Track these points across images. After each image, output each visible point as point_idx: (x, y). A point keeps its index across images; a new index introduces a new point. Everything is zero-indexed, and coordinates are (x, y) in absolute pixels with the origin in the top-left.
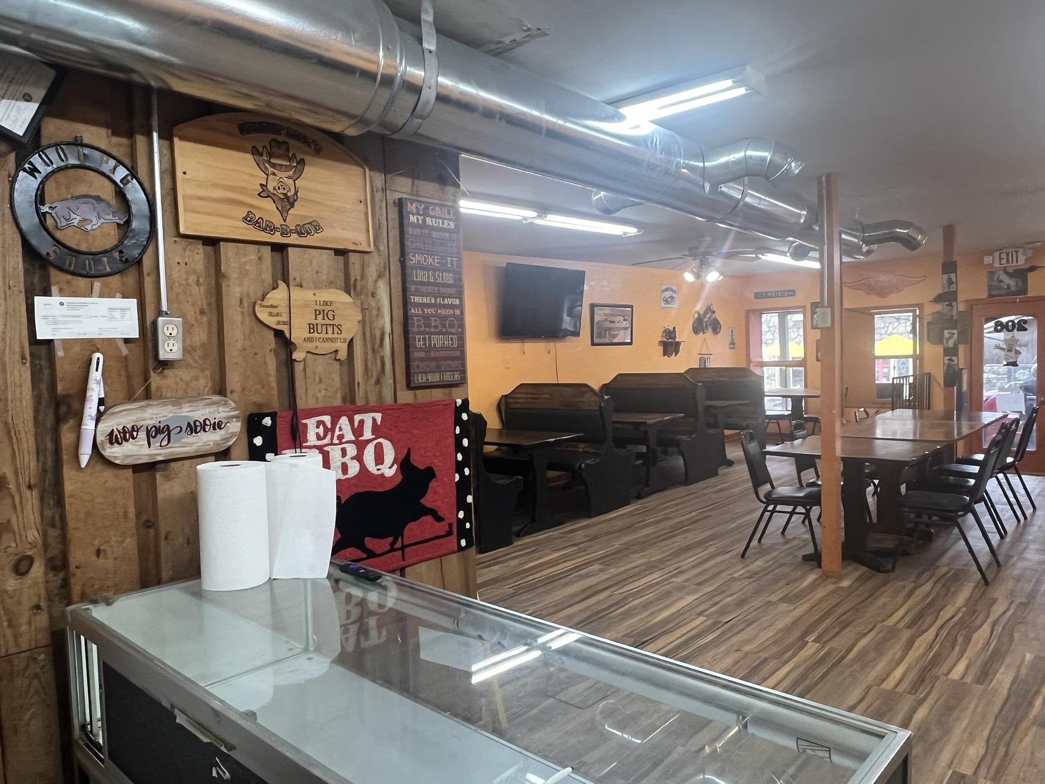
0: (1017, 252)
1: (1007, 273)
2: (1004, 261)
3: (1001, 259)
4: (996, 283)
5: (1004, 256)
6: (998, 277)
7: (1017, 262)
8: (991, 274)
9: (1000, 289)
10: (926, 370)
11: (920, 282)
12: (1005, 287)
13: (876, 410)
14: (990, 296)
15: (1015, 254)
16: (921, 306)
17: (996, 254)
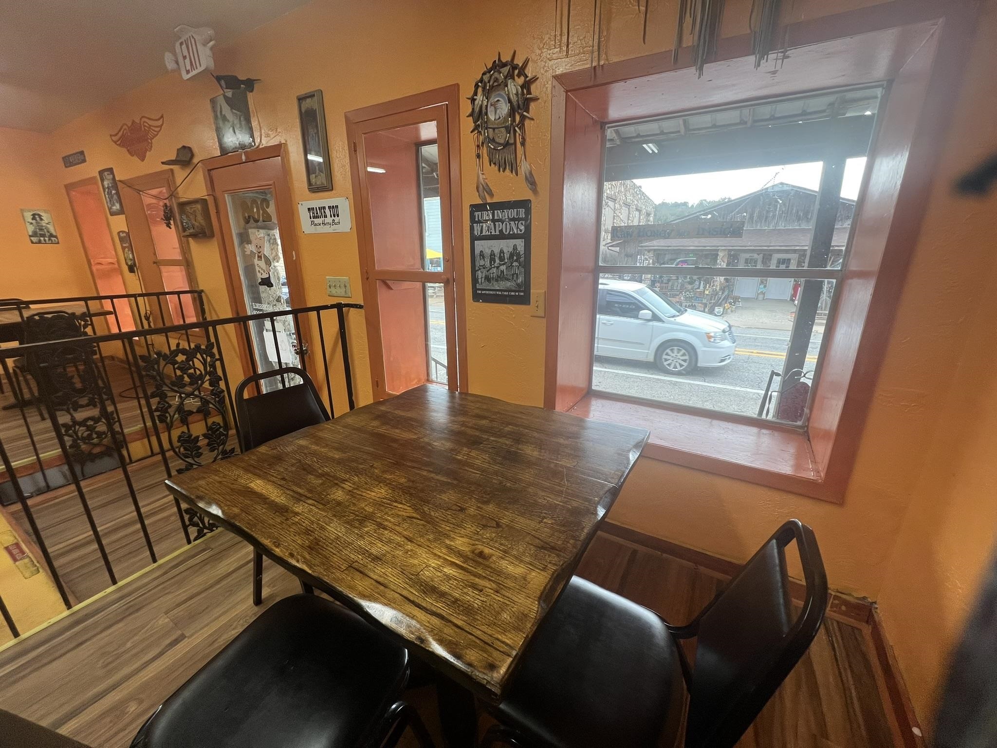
1: (228, 101)
11: (161, 127)
12: (231, 130)
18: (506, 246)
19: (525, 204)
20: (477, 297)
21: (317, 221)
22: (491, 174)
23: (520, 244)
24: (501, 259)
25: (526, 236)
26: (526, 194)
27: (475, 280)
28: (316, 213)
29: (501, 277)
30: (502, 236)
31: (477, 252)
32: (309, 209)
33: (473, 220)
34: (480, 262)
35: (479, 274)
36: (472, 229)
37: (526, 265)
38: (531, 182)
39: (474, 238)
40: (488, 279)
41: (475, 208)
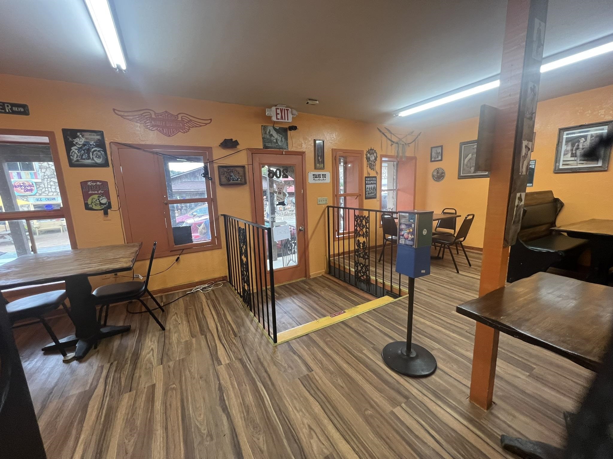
0: (287, 110)
1: (275, 130)
2: (279, 116)
3: (277, 114)
4: (268, 137)
5: (279, 111)
6: (269, 132)
7: (288, 120)
8: (264, 128)
9: (271, 141)
10: (220, 213)
11: (206, 124)
12: (275, 141)
13: (176, 257)
14: (265, 147)
15: (286, 111)
16: (209, 149)
17: (274, 108)
18: (373, 186)
19: (376, 177)
20: (366, 198)
21: (316, 179)
22: (369, 170)
23: (375, 185)
24: (372, 189)
25: (376, 184)
26: (375, 175)
27: (366, 194)
28: (315, 176)
29: (372, 193)
30: (372, 184)
31: (367, 188)
32: (313, 175)
33: (365, 180)
34: (367, 190)
35: (367, 193)
36: (365, 182)
37: (376, 190)
38: (377, 173)
39: (366, 184)
40: (369, 194)
41: (366, 177)
